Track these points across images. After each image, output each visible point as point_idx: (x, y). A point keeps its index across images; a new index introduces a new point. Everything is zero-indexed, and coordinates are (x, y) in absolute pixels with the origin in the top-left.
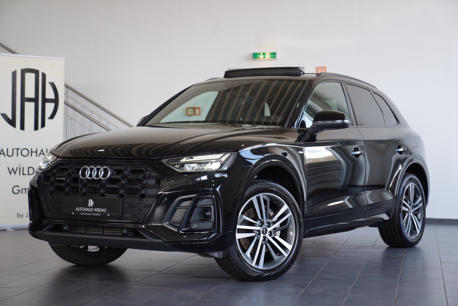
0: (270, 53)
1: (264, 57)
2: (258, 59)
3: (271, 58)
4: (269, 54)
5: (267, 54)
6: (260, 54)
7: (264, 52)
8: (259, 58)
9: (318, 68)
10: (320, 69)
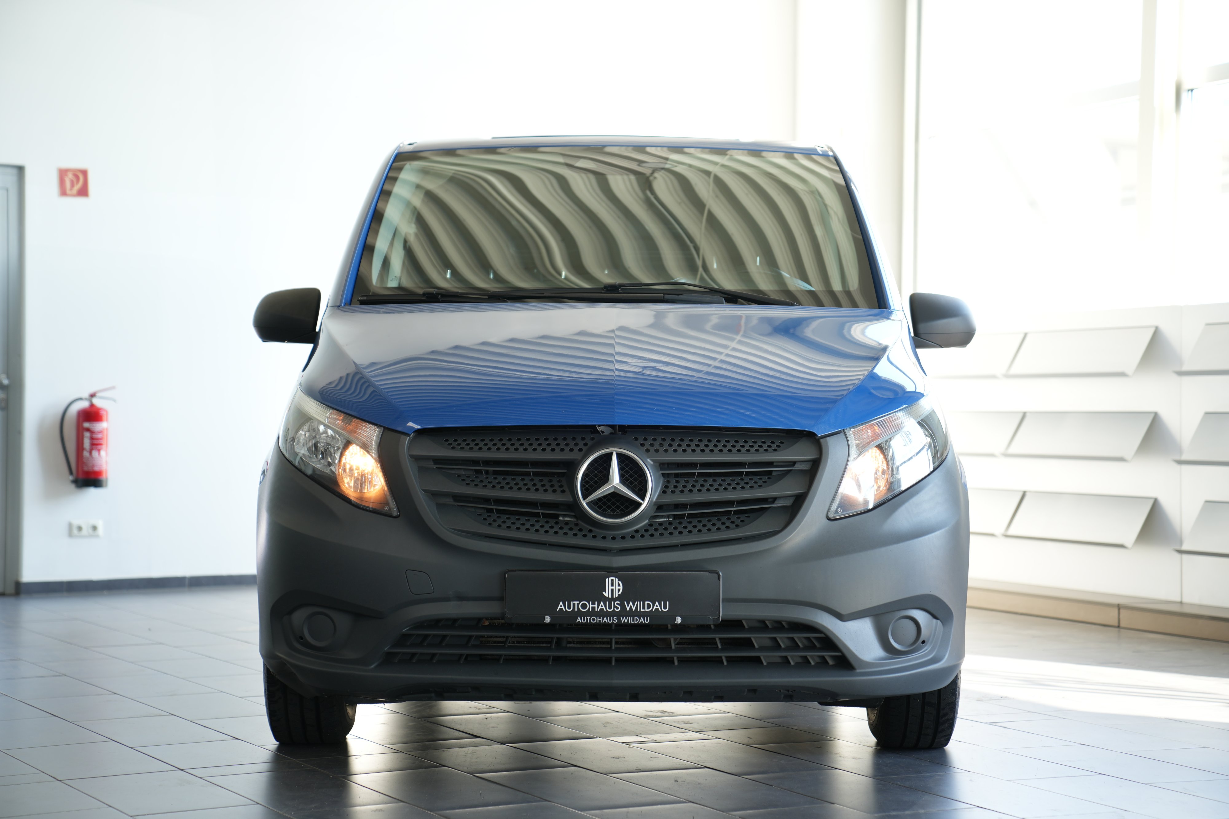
9: (64, 172)
10: (71, 175)
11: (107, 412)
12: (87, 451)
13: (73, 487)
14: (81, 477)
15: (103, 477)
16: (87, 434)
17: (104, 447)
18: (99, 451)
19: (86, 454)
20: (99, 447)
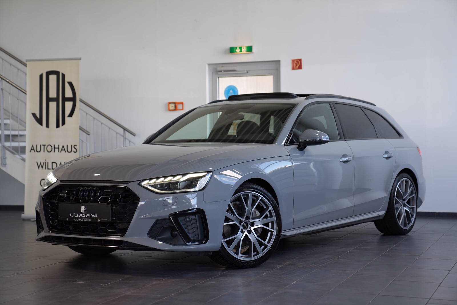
1: (241, 51)
2: (235, 53)
3: (247, 52)
4: (245, 48)
6: (236, 48)
7: (240, 46)
9: (293, 61)
10: (296, 62)
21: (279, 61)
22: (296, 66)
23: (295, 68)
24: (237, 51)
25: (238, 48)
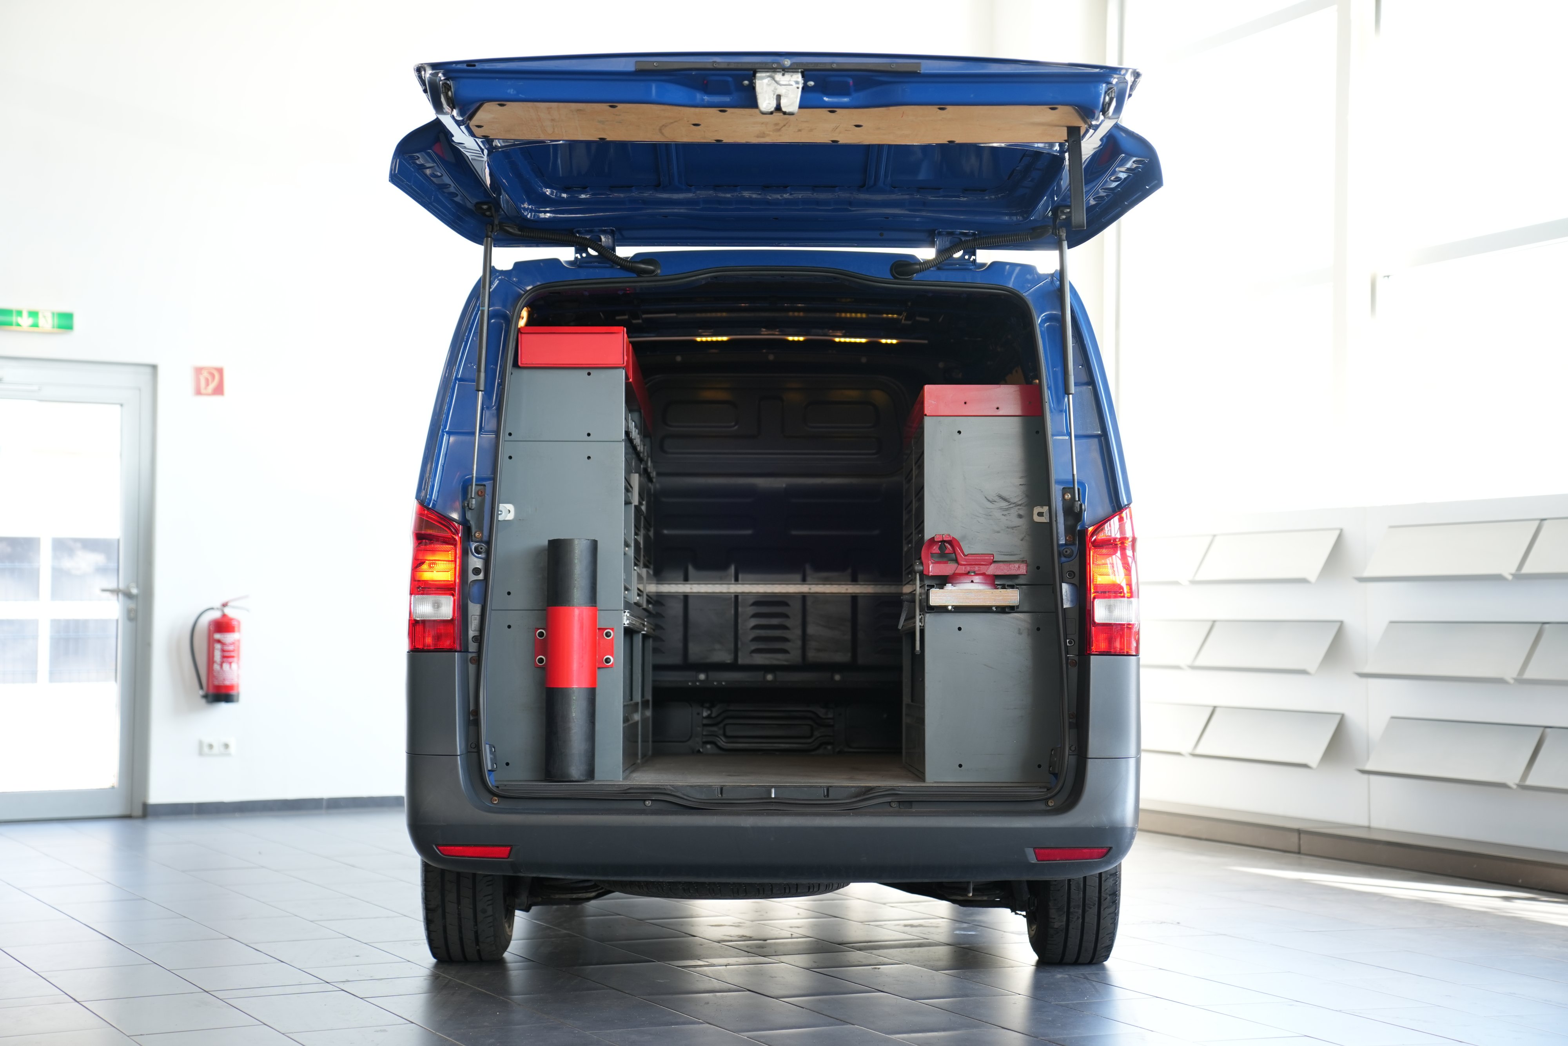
0: (53, 314)
1: (35, 325)
2: (14, 328)
3: (55, 330)
4: (49, 316)
5: (44, 317)
6: (19, 313)
7: (34, 308)
8: (18, 325)
9: (198, 371)
10: (205, 374)
11: (239, 622)
12: (218, 665)
13: (203, 701)
14: (211, 691)
15: (234, 693)
16: (218, 646)
17: (235, 659)
18: (230, 663)
19: (216, 667)
20: (230, 660)
21: (154, 367)
22: (207, 384)
23: (203, 391)
24: (20, 320)
25: (25, 314)
